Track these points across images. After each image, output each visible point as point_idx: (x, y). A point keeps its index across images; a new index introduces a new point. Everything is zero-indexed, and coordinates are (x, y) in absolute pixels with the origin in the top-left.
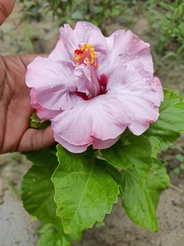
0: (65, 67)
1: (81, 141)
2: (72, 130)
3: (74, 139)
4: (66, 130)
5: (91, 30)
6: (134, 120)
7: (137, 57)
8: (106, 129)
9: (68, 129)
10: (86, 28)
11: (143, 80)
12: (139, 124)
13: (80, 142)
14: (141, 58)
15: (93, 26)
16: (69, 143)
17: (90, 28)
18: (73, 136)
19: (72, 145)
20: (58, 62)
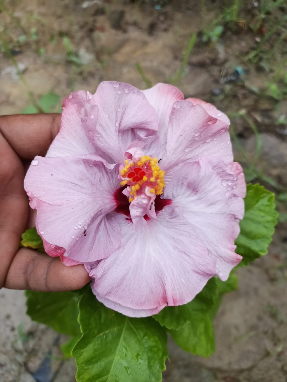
0: (88, 168)
1: (145, 302)
2: (126, 286)
3: (130, 300)
4: (117, 287)
5: (127, 94)
6: (216, 255)
7: (209, 140)
8: (185, 284)
9: (120, 285)
10: (119, 92)
11: (222, 185)
12: (225, 260)
13: (142, 304)
14: (215, 139)
15: (130, 88)
16: (123, 305)
17: (127, 91)
18: (130, 295)
19: (128, 308)
20: (77, 162)
